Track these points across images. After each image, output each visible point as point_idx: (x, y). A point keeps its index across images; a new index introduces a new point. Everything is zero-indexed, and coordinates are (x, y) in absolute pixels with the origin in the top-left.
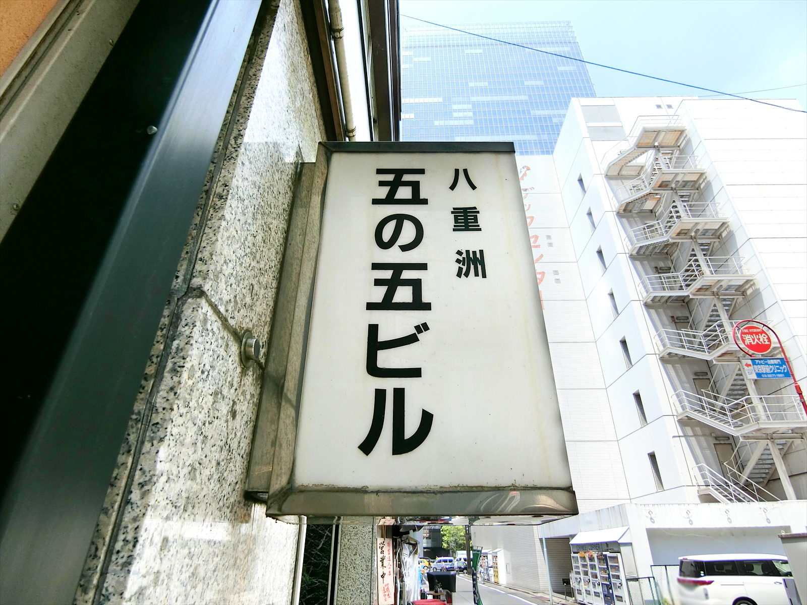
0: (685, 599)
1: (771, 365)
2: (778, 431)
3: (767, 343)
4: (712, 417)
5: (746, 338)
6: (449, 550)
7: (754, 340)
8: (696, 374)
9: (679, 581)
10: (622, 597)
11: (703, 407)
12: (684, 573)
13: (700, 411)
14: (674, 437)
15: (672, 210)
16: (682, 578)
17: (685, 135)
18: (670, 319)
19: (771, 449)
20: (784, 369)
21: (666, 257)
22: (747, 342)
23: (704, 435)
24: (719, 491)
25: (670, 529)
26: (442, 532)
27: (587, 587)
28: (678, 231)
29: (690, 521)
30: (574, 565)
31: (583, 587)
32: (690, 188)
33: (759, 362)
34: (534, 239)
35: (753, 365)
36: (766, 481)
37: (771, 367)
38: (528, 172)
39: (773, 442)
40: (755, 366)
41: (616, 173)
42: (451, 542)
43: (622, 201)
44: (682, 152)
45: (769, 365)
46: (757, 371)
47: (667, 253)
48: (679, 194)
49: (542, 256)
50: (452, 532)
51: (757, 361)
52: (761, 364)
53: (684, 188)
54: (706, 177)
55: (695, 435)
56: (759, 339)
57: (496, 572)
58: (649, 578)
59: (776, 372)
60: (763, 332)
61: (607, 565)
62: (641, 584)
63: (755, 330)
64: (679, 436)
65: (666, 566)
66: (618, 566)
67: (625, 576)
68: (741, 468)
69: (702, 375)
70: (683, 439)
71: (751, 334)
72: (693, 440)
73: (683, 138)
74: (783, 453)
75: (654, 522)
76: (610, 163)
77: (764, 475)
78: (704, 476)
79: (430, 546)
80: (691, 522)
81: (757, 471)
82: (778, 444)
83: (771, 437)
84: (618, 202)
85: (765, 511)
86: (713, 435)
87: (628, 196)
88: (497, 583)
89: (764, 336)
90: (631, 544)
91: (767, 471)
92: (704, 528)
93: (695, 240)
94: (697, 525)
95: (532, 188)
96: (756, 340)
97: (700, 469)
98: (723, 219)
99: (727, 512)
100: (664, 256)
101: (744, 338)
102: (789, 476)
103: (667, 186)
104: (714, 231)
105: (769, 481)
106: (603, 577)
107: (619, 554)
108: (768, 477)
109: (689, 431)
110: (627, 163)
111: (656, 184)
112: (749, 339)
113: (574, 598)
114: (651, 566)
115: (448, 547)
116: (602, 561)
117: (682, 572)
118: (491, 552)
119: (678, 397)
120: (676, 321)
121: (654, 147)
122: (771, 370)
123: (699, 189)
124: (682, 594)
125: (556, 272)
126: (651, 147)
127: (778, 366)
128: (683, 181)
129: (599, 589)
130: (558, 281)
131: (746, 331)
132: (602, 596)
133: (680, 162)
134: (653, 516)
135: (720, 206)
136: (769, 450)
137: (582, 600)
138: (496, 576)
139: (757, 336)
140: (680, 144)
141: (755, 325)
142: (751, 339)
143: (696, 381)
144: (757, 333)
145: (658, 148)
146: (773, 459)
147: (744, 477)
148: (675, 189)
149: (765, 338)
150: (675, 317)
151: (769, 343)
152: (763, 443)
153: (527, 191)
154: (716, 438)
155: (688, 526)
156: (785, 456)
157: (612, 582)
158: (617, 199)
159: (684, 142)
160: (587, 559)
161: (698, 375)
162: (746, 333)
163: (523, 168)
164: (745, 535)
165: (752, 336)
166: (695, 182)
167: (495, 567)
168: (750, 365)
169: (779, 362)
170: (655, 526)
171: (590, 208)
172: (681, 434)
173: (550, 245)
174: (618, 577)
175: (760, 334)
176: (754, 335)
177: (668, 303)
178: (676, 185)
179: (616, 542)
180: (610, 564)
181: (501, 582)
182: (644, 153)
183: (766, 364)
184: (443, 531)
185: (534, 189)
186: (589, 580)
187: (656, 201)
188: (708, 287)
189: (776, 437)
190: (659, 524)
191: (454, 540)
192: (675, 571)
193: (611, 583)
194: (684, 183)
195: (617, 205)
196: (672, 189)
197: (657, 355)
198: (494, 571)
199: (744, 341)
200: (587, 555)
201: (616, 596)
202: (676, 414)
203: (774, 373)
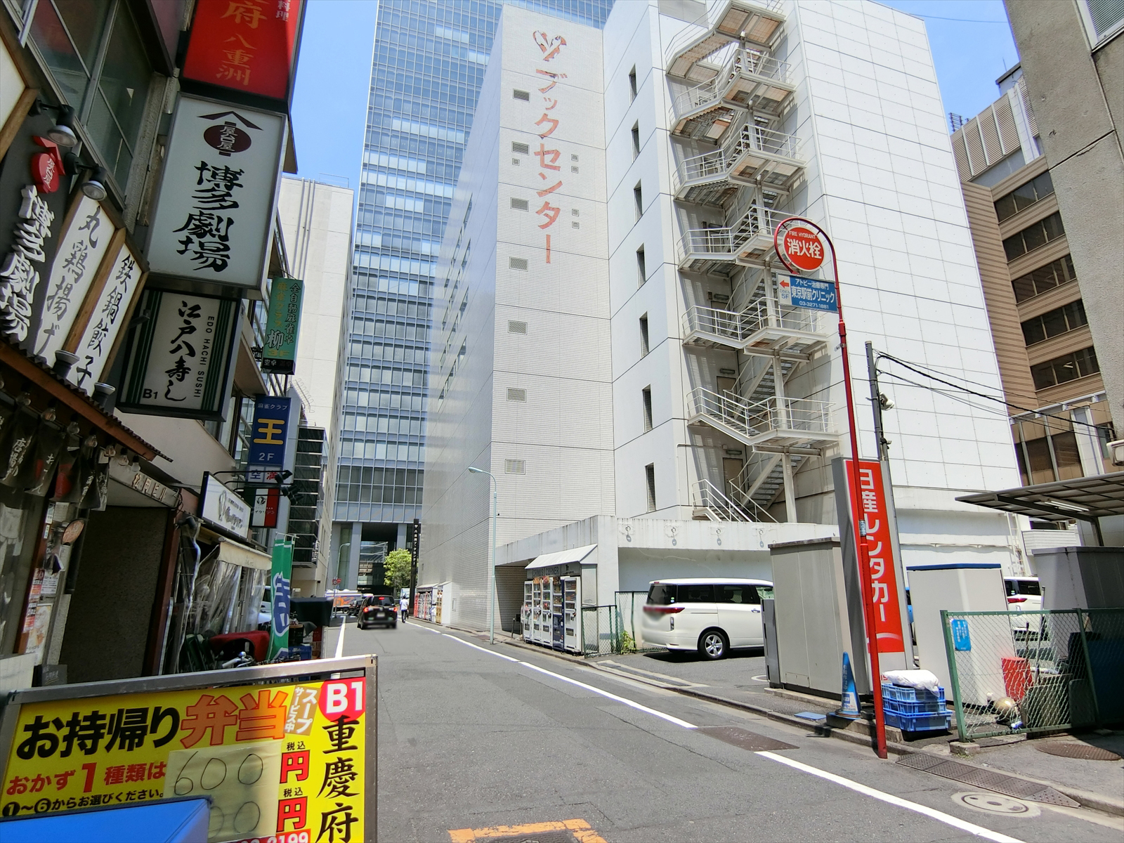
0: (648, 631)
1: (816, 289)
2: (797, 443)
3: (817, 257)
4: (728, 422)
5: (792, 244)
6: (393, 588)
7: (801, 249)
8: (722, 370)
9: (645, 610)
10: (572, 630)
11: (720, 409)
12: (652, 600)
13: (715, 416)
14: (679, 445)
15: (742, 140)
16: (649, 606)
17: (781, 30)
18: (707, 295)
19: (784, 466)
20: (831, 299)
21: (719, 212)
22: (792, 250)
23: (715, 447)
24: (717, 512)
25: (648, 549)
26: (385, 566)
27: (536, 620)
28: (741, 169)
29: (674, 540)
30: (526, 594)
31: (533, 620)
32: (770, 112)
33: (801, 282)
34: (553, 155)
35: (791, 285)
36: (769, 504)
37: (814, 292)
38: (562, 47)
39: (787, 456)
40: (793, 287)
41: (682, 74)
42: (396, 578)
43: (681, 116)
44: (772, 54)
45: (812, 289)
46: (794, 294)
47: (722, 205)
48: (756, 118)
49: (560, 184)
50: (399, 566)
51: (798, 280)
52: (803, 286)
53: (763, 110)
54: (793, 99)
55: (705, 446)
56: (808, 249)
57: (439, 610)
58: (610, 606)
59: (819, 300)
60: (817, 240)
61: (563, 593)
62: (599, 614)
63: (806, 235)
64: (686, 446)
65: (633, 593)
66: (575, 593)
67: (582, 605)
68: (746, 487)
69: (728, 373)
70: (689, 449)
71: (800, 239)
72: (701, 452)
73: (778, 34)
74: (795, 471)
75: (630, 541)
76: (676, 54)
77: (769, 497)
78: (703, 495)
79: (370, 583)
80: (674, 542)
81: (763, 492)
82: (792, 461)
83: (787, 451)
84: (676, 116)
85: (761, 532)
86: (725, 447)
87: (690, 109)
88: (438, 623)
89: (816, 246)
90: (595, 566)
91: (774, 492)
92: (688, 550)
93: (759, 186)
94: (681, 545)
95: (564, 76)
96: (804, 250)
97: (702, 486)
98: (800, 163)
99: (719, 531)
100: (718, 209)
101: (789, 244)
102: (796, 499)
103: (742, 100)
104: (785, 179)
105: (773, 503)
106: (556, 607)
107: (578, 578)
108: (773, 499)
109: (699, 440)
110: (699, 59)
111: (728, 94)
112: (795, 246)
113: (521, 636)
114: (616, 592)
115: (391, 584)
116: (557, 588)
117: (650, 600)
118: (436, 587)
119: (694, 396)
120: (714, 300)
121: (740, 38)
122: (813, 296)
123: (781, 116)
124: (645, 625)
125: (575, 212)
126: (735, 37)
127: (824, 293)
128: (764, 98)
129: (550, 622)
130: (576, 225)
131: (794, 234)
132: (551, 630)
133: (769, 67)
134: (630, 533)
135: (800, 144)
136: (782, 466)
137: (528, 636)
138: (439, 614)
139: (807, 244)
140: (773, 44)
141: (809, 227)
142: (798, 247)
143: (720, 380)
144: (808, 240)
145: (744, 41)
146: (783, 478)
147: (748, 497)
148: (752, 109)
149: (817, 249)
150: (713, 294)
151: (820, 258)
152: (778, 456)
153: (556, 78)
154: (727, 451)
155: (670, 546)
156: (796, 475)
157: (566, 612)
158: (675, 111)
159: (779, 40)
160: (542, 587)
161: (724, 373)
162: (793, 237)
163: (556, 38)
164: (732, 560)
165: (800, 243)
166: (779, 103)
167: (439, 602)
168: (787, 285)
169: (826, 287)
170: (630, 545)
171: (637, 121)
172: (689, 443)
173: (575, 169)
174: (572, 606)
175: (811, 243)
176: (803, 241)
177: (708, 274)
178: (754, 102)
179: (577, 563)
180: (566, 590)
181: (442, 622)
182: (724, 45)
183: (809, 287)
184: (386, 564)
185: (566, 77)
186: (540, 611)
187: (725, 127)
188: (760, 253)
189: (792, 451)
190: (637, 543)
191: (400, 575)
192: (642, 600)
193: (563, 614)
194: (765, 102)
195: (674, 121)
196: (747, 107)
197: (681, 341)
198: (437, 609)
199: (787, 248)
200: (542, 582)
201: (567, 629)
202: (687, 418)
203: (816, 301)
